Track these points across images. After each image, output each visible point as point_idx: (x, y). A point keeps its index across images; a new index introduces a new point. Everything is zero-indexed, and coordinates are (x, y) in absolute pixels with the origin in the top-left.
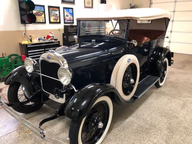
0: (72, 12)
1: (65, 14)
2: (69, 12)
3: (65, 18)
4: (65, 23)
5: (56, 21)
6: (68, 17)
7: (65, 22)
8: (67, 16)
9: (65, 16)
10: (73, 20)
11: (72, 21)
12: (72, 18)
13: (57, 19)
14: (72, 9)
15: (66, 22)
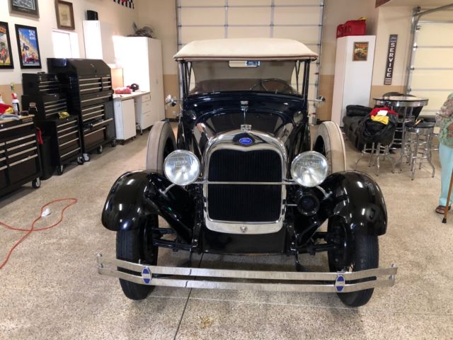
0: (34, 38)
1: (22, 44)
2: (28, 37)
3: (23, 53)
4: (23, 67)
5: (4, 62)
6: (28, 52)
7: (24, 65)
8: (26, 48)
9: (22, 48)
10: (39, 61)
11: (37, 61)
12: (36, 55)
13: (6, 58)
14: (34, 29)
15: (26, 65)
